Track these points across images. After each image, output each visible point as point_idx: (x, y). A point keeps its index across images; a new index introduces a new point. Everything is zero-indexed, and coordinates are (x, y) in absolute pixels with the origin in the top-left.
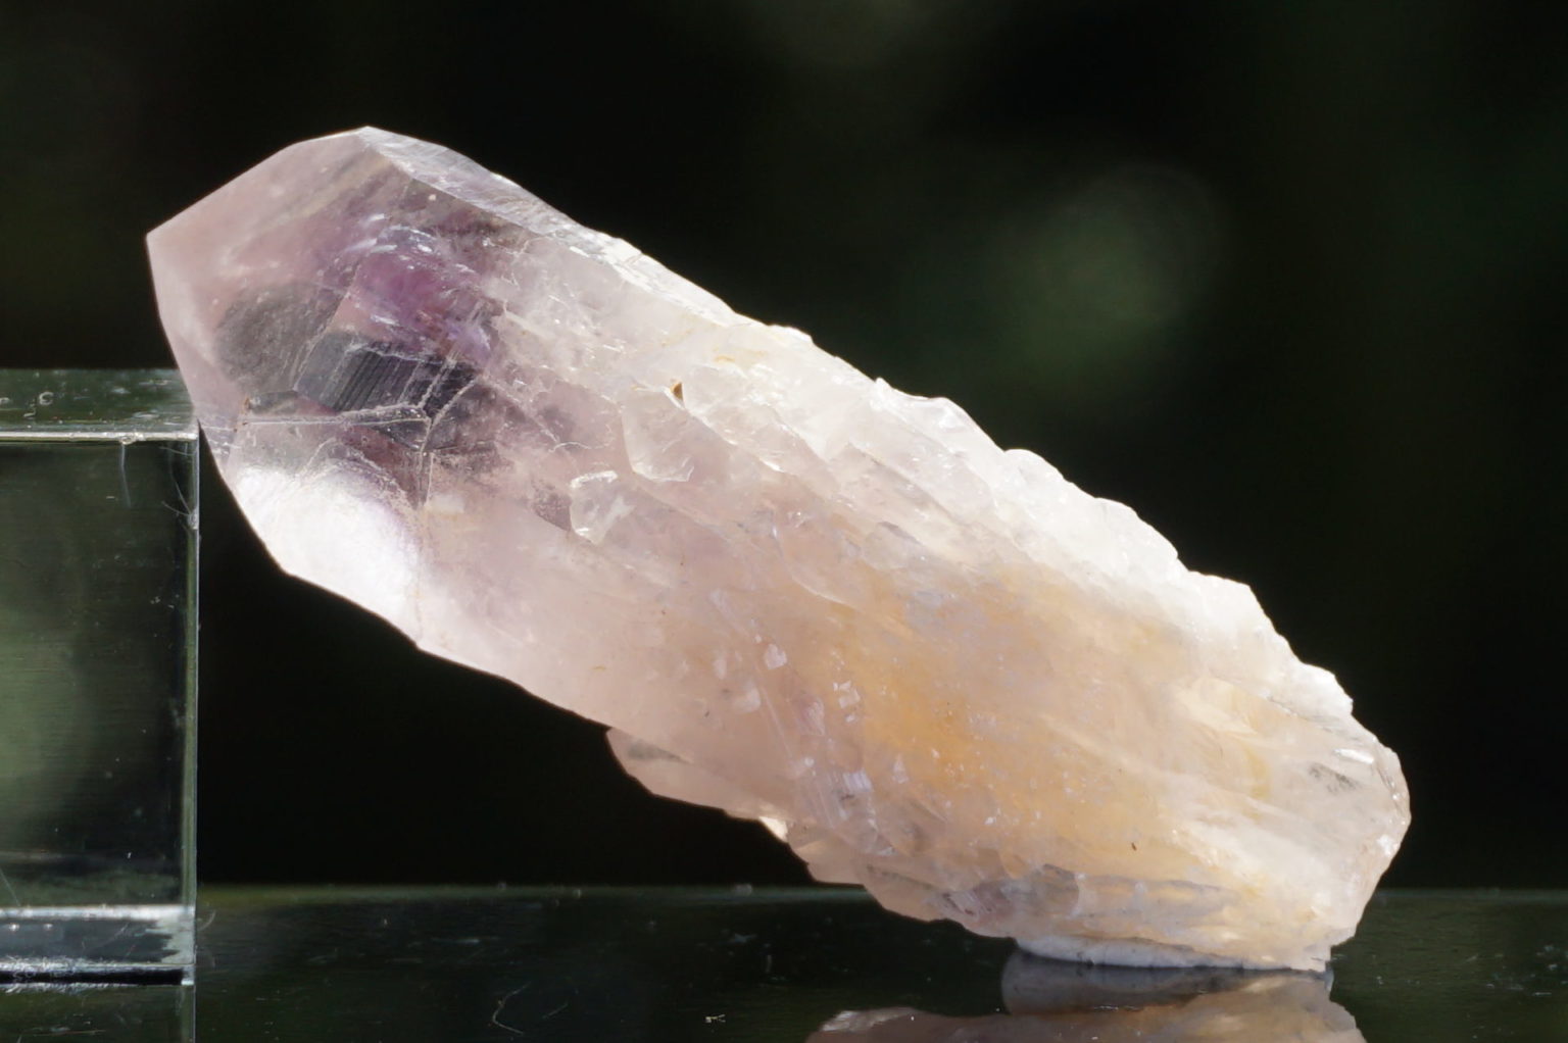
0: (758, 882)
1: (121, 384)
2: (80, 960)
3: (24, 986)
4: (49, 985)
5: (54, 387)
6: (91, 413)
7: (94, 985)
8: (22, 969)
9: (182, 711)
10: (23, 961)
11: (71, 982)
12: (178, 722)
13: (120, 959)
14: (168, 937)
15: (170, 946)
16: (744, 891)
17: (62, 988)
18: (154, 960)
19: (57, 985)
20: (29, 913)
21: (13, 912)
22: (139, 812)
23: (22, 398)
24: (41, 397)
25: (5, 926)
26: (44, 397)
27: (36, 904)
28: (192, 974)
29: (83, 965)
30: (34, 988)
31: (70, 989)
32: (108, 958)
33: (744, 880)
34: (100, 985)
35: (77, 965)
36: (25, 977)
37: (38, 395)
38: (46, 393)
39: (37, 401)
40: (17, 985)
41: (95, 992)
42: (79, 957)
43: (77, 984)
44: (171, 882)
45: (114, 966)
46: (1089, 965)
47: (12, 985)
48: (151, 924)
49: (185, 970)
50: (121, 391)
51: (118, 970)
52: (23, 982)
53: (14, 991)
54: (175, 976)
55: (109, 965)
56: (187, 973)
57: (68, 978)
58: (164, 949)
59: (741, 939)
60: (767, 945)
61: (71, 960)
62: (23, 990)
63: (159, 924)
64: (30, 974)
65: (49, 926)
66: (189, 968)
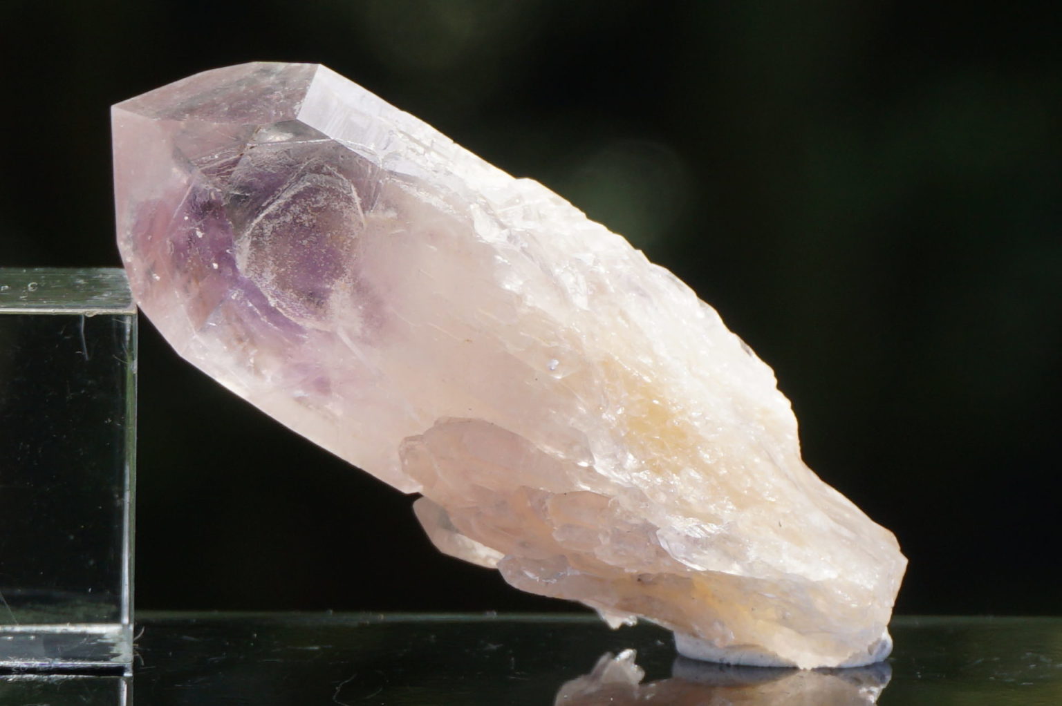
0: (500, 610)
1: (81, 277)
2: (57, 659)
3: (20, 676)
4: (36, 676)
5: (37, 280)
6: (64, 296)
7: (65, 676)
8: (18, 666)
9: (122, 495)
10: (19, 660)
11: (51, 674)
12: (118, 502)
13: (83, 659)
14: (113, 645)
15: (115, 651)
16: (492, 616)
17: (45, 678)
18: (106, 659)
19: (41, 676)
20: (18, 629)
21: (8, 628)
22: (92, 562)
23: (17, 286)
24: (29, 285)
25: (4, 638)
26: (32, 286)
27: (22, 623)
28: (130, 669)
29: (59, 663)
30: (26, 678)
31: (50, 679)
32: (76, 658)
33: (491, 609)
34: (70, 676)
35: (55, 663)
36: (20, 671)
37: (28, 284)
38: (33, 283)
39: (27, 288)
40: (15, 676)
41: (67, 681)
42: (56, 657)
43: (54, 676)
44: (113, 608)
45: (79, 664)
46: (728, 665)
47: (11, 676)
48: (100, 636)
49: (126, 666)
50: (81, 281)
51: (82, 666)
52: (19, 674)
53: (13, 680)
54: (119, 671)
55: (76, 663)
56: (126, 668)
57: (49, 671)
58: (111, 652)
59: (493, 647)
60: (511, 652)
61: (51, 660)
62: (19, 679)
63: (107, 636)
64: (23, 669)
65: (32, 637)
66: (129, 665)
